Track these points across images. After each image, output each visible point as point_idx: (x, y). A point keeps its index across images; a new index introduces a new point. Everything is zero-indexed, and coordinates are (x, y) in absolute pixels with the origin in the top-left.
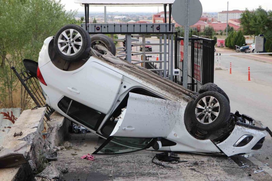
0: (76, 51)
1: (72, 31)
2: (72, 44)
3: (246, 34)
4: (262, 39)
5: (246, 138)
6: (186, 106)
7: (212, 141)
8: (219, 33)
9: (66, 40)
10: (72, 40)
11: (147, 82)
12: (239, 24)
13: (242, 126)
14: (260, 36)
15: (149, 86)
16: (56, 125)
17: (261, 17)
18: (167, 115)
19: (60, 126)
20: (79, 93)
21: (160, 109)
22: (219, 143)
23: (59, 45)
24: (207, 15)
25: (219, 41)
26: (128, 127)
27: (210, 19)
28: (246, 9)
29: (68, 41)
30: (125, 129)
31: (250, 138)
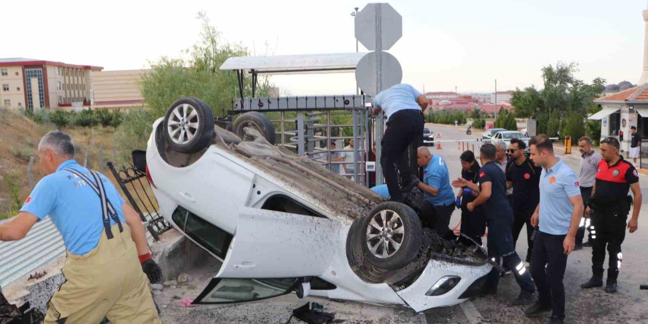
0: (190, 137)
1: (186, 107)
2: (186, 127)
3: (519, 116)
4: (534, 122)
5: (449, 280)
6: (349, 227)
7: (390, 286)
8: (491, 115)
9: (179, 121)
10: (185, 121)
11: (292, 185)
12: (510, 105)
13: (443, 260)
14: (532, 118)
15: (293, 192)
16: (162, 250)
17: (532, 97)
18: (317, 242)
19: (168, 251)
20: (194, 202)
21: (303, 232)
22: (403, 289)
23: (169, 129)
24: (479, 96)
25: (488, 124)
26: (243, 263)
27: (481, 100)
28: (517, 88)
29: (180, 123)
30: (237, 267)
31: (456, 280)
